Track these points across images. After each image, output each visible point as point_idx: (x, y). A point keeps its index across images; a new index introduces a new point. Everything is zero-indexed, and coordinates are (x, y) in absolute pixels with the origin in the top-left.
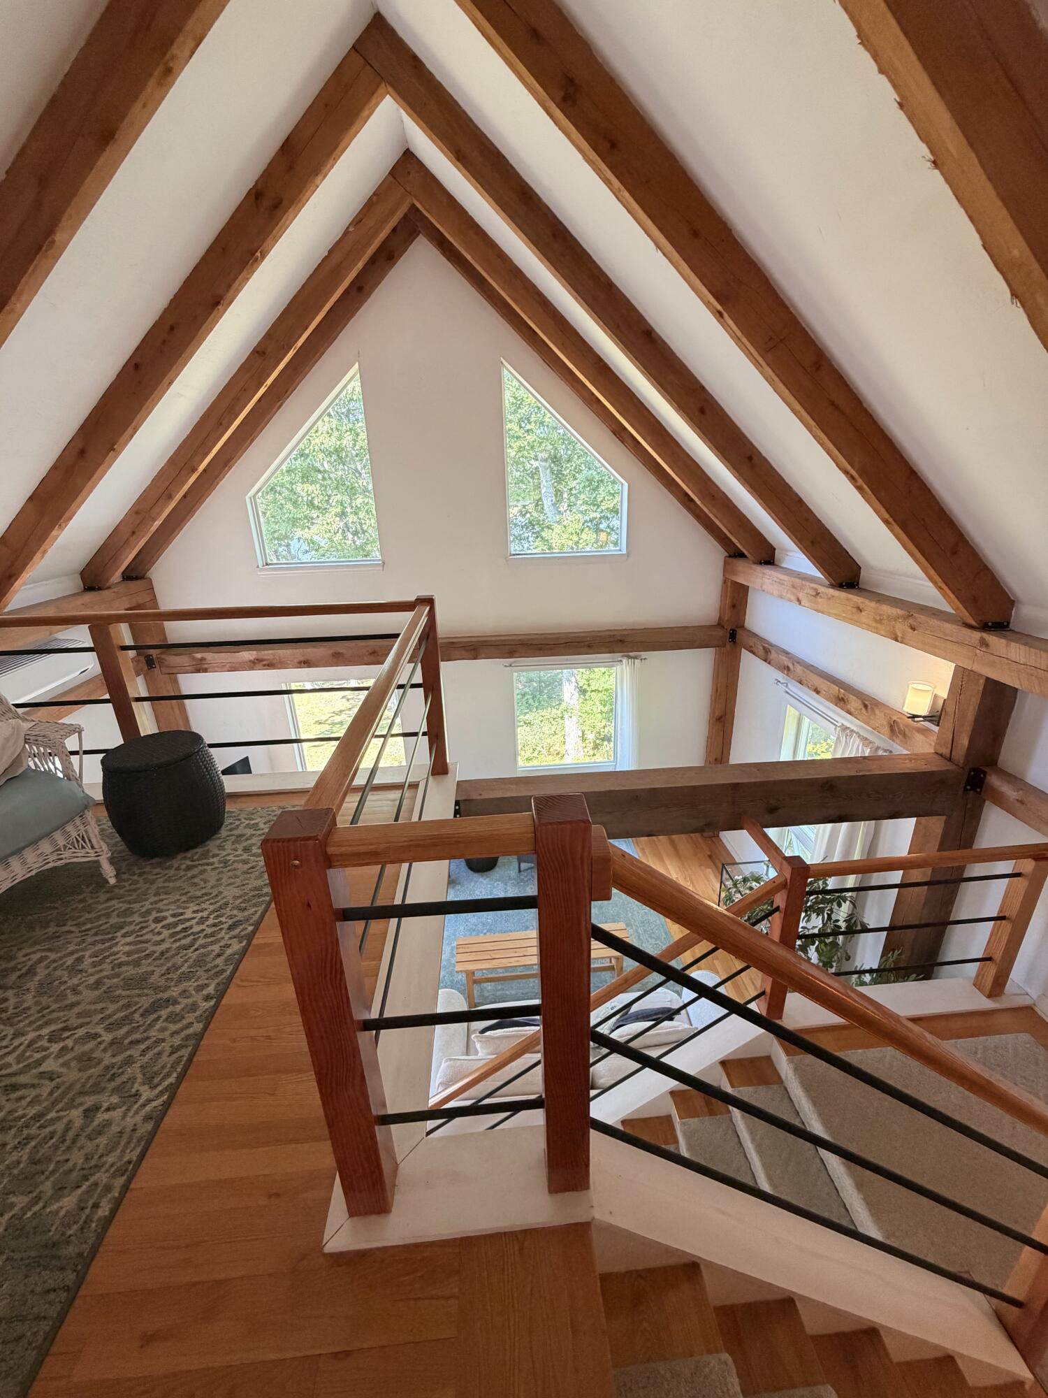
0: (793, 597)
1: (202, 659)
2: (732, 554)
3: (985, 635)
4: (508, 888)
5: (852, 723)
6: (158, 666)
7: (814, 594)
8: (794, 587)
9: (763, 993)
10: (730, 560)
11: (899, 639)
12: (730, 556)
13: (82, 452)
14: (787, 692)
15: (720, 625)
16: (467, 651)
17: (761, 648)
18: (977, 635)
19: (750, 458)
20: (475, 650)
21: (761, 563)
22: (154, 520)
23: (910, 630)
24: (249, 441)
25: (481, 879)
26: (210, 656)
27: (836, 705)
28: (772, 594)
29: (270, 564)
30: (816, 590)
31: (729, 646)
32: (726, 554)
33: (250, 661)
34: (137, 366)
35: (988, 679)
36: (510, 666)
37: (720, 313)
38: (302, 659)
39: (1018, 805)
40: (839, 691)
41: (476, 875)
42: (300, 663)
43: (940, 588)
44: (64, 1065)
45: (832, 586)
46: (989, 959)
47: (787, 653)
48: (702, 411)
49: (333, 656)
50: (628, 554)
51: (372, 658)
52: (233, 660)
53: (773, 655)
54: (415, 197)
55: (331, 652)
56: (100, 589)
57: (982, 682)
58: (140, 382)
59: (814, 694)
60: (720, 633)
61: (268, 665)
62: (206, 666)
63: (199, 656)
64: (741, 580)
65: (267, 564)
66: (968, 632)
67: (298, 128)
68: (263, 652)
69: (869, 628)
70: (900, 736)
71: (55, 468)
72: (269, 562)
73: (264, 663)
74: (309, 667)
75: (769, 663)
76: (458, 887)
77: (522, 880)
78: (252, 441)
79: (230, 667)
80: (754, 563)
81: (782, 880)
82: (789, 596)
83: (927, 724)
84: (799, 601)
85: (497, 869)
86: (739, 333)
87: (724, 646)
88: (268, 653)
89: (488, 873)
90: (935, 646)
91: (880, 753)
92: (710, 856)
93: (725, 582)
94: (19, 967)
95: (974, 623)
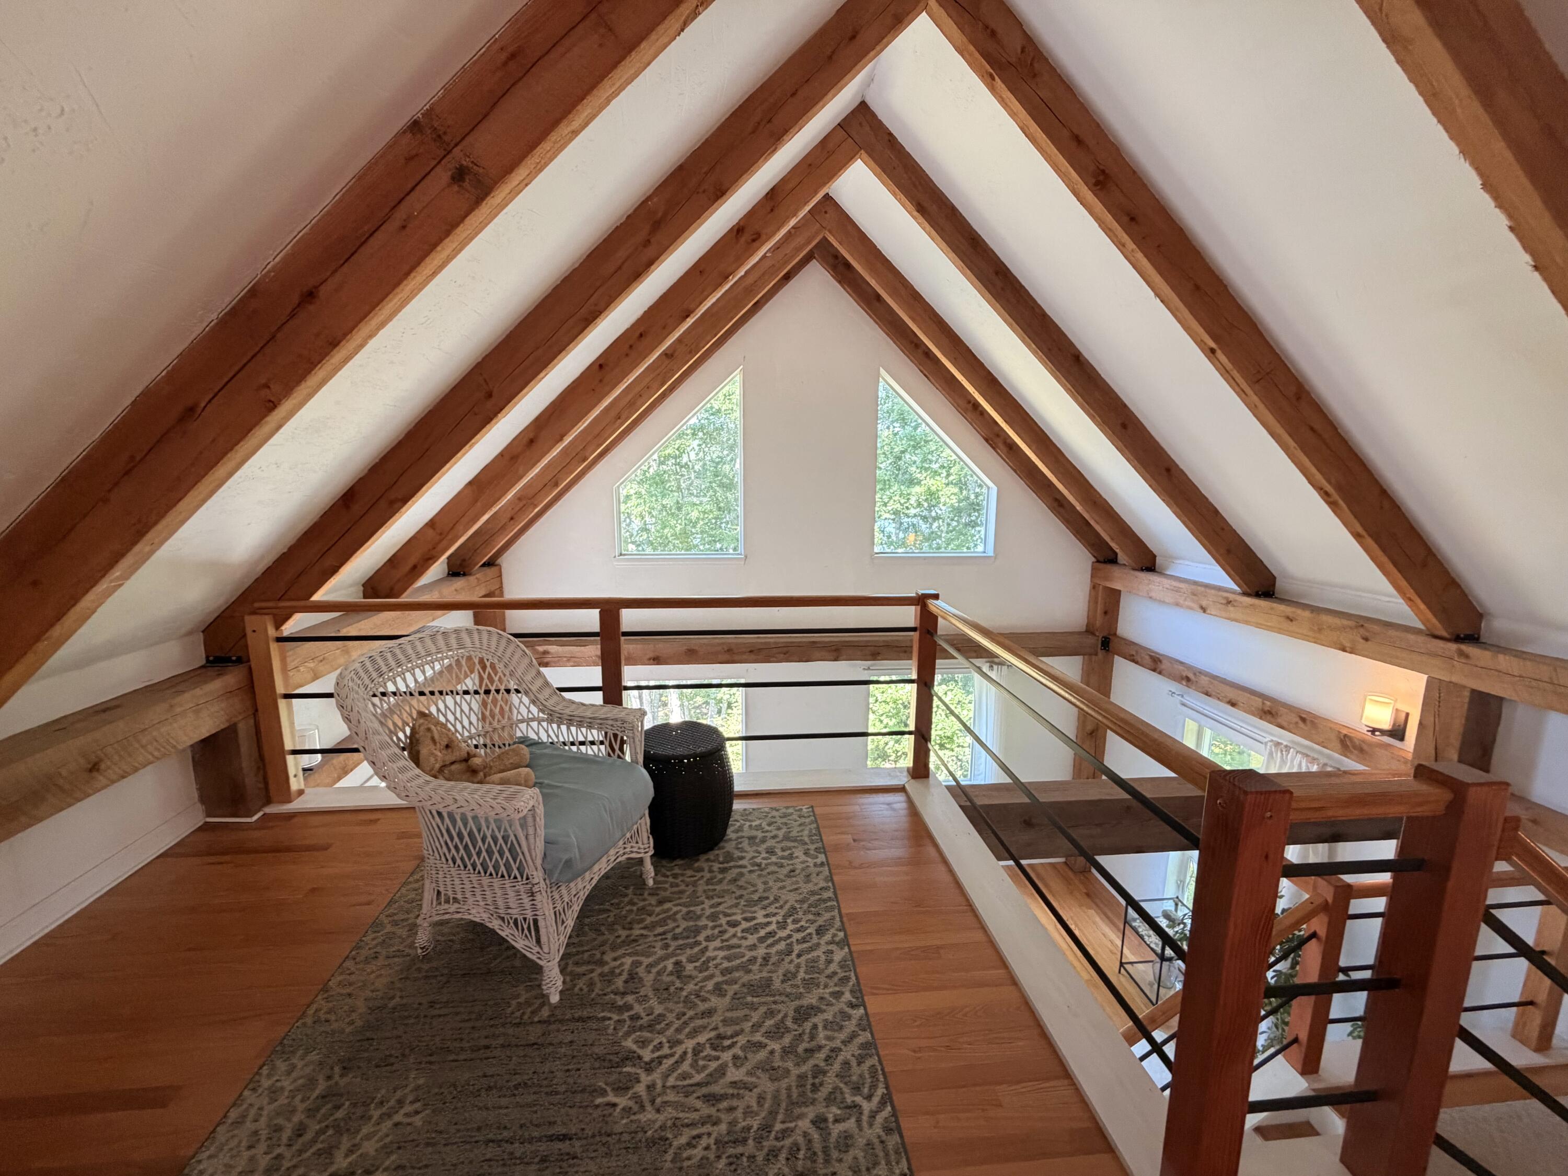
0: (1196, 606)
2: (1101, 559)
3: (1463, 647)
5: (1285, 737)
7: (1224, 602)
8: (1194, 594)
9: (1296, 1040)
10: (1101, 566)
11: (1348, 649)
12: (1098, 561)
13: (531, 441)
14: (1184, 705)
15: (1089, 630)
16: (829, 651)
17: (1147, 657)
18: (1453, 646)
19: (1168, 470)
20: (837, 650)
21: (1142, 570)
22: (536, 506)
23: (1361, 641)
27: (1261, 718)
28: (1162, 602)
29: (625, 555)
30: (1227, 598)
31: (1101, 654)
32: (1094, 559)
34: (601, 366)
35: (1473, 691)
36: (869, 669)
37: (1213, 351)
38: (652, 655)
39: (1530, 824)
40: (1263, 703)
42: (650, 659)
43: (1409, 600)
44: (750, 1073)
45: (1245, 594)
46: (1531, 1003)
47: (1182, 663)
48: (1124, 426)
49: (687, 651)
50: (996, 557)
51: (727, 657)
53: (1165, 665)
54: (830, 232)
55: (683, 648)
56: (464, 575)
57: (1467, 694)
58: (601, 381)
59: (1229, 707)
60: (1090, 640)
62: (547, 660)
63: (541, 649)
64: (1116, 586)
65: (621, 555)
66: (1441, 643)
67: (784, 181)
69: (1305, 638)
70: (1356, 752)
71: (501, 454)
72: (623, 552)
74: (658, 664)
75: (1160, 673)
79: (575, 662)
80: (1134, 569)
81: (1319, 901)
82: (1188, 603)
83: (1387, 739)
84: (1204, 610)
86: (1229, 366)
87: (1096, 654)
90: (1397, 658)
91: (1329, 769)
92: (1088, 895)
93: (1094, 587)
94: (617, 971)
95: (1445, 634)
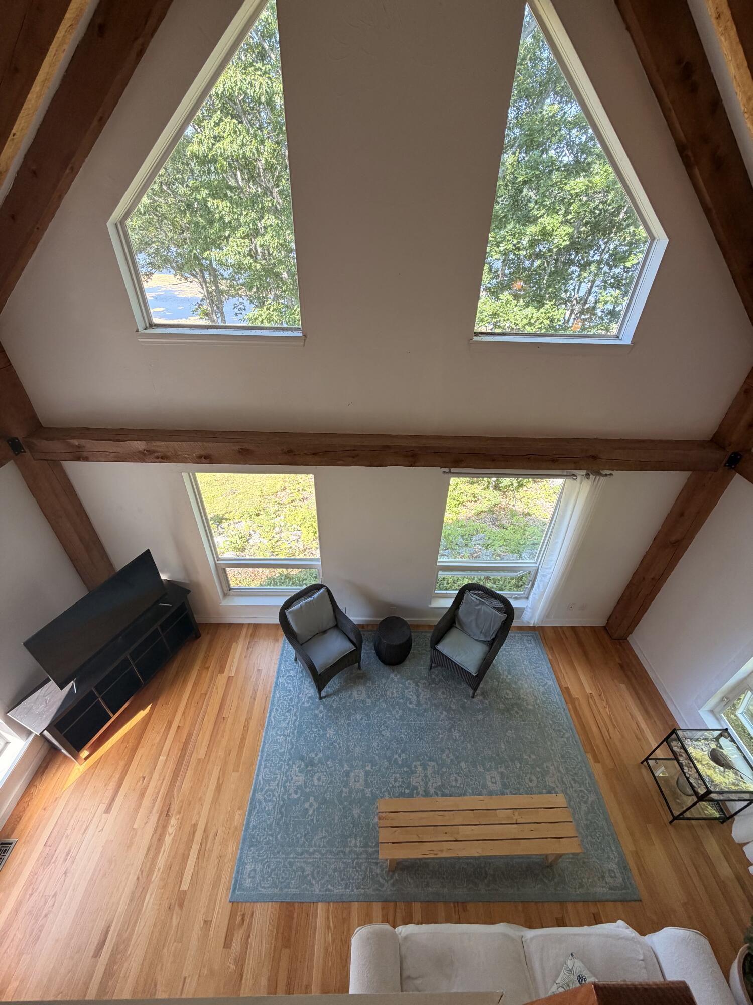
1: (79, 447)
4: (420, 691)
6: (27, 450)
15: (716, 443)
16: (404, 457)
20: (413, 456)
24: (95, 122)
25: (392, 676)
26: (89, 444)
31: (721, 471)
33: (139, 452)
38: (202, 453)
41: (387, 668)
42: (200, 457)
49: (240, 452)
52: (119, 450)
55: (237, 447)
60: (716, 455)
61: (162, 458)
62: (86, 454)
63: (75, 442)
68: (154, 443)
73: (156, 455)
74: (211, 463)
76: (369, 684)
77: (433, 681)
78: (102, 121)
79: (115, 457)
85: (407, 662)
87: (716, 470)
88: (161, 446)
89: (398, 667)
92: (622, 666)
